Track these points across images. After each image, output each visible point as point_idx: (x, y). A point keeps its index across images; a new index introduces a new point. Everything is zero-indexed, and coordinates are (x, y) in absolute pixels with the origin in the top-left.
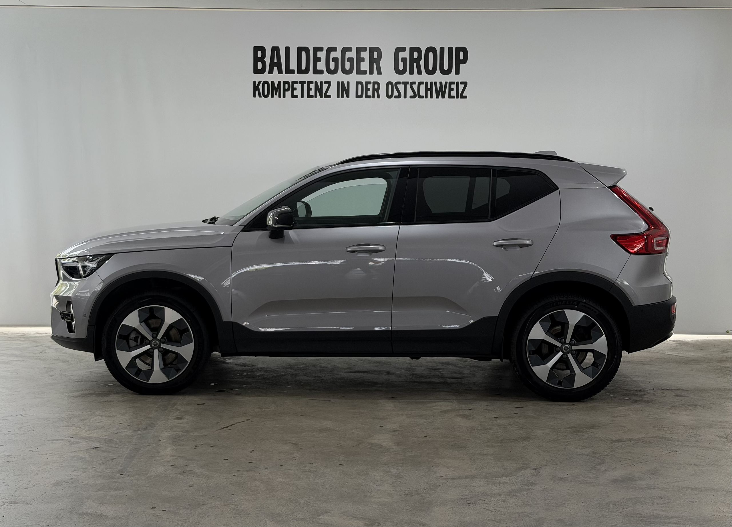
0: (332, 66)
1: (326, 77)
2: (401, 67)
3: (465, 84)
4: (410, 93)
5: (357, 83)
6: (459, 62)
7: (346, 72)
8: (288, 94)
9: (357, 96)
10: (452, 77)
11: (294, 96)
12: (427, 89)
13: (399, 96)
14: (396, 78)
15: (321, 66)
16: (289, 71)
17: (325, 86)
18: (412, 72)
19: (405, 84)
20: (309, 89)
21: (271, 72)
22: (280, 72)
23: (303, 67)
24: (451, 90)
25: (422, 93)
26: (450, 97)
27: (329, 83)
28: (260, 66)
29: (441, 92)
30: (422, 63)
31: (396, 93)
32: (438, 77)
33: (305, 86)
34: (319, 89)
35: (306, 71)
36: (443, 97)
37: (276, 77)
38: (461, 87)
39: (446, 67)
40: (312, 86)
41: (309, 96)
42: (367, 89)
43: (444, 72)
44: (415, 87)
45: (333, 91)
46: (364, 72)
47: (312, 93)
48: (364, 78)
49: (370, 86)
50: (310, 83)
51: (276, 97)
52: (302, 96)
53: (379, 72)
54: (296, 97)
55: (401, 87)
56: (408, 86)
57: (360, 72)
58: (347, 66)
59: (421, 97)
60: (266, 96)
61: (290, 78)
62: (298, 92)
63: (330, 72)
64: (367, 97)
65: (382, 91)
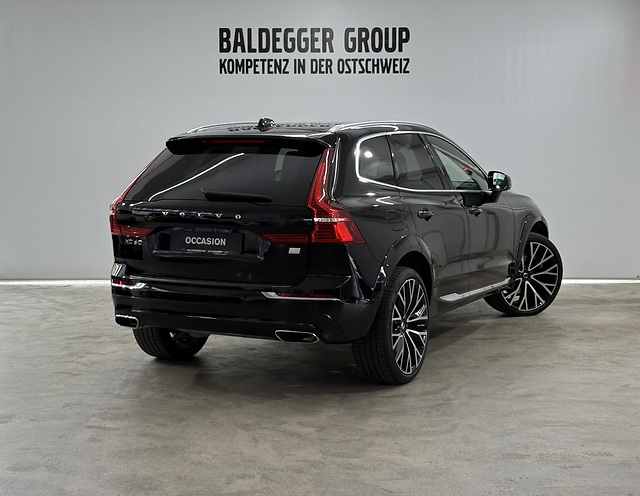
0: (290, 46)
1: (284, 55)
2: (351, 46)
3: (408, 60)
4: (359, 69)
5: (312, 60)
6: (402, 41)
7: (301, 50)
8: (251, 70)
9: (312, 72)
10: (396, 54)
11: (255, 72)
12: (374, 65)
13: (350, 72)
14: (346, 55)
15: (280, 45)
16: (251, 50)
17: (284, 63)
18: (360, 51)
19: (355, 60)
20: (269, 66)
21: (235, 51)
22: (243, 51)
23: (264, 47)
24: (395, 65)
25: (370, 69)
26: (395, 72)
27: (287, 61)
28: (225, 47)
29: (386, 68)
30: (369, 42)
31: (346, 69)
32: (384, 55)
33: (266, 63)
34: (278, 66)
35: (267, 50)
36: (388, 72)
37: (240, 56)
38: (404, 63)
39: (390, 46)
40: (272, 63)
41: (269, 72)
42: (321, 66)
43: (388, 50)
44: (363, 63)
45: (290, 68)
46: (319, 51)
47: (272, 69)
48: (317, 55)
49: (323, 63)
50: (270, 60)
51: (240, 73)
52: (263, 72)
53: (332, 51)
54: (258, 73)
55: (351, 64)
56: (357, 62)
57: (314, 50)
58: (303, 46)
59: (368, 72)
60: (232, 73)
61: (252, 56)
62: (259, 69)
63: (287, 50)
64: (321, 72)
65: (334, 67)
